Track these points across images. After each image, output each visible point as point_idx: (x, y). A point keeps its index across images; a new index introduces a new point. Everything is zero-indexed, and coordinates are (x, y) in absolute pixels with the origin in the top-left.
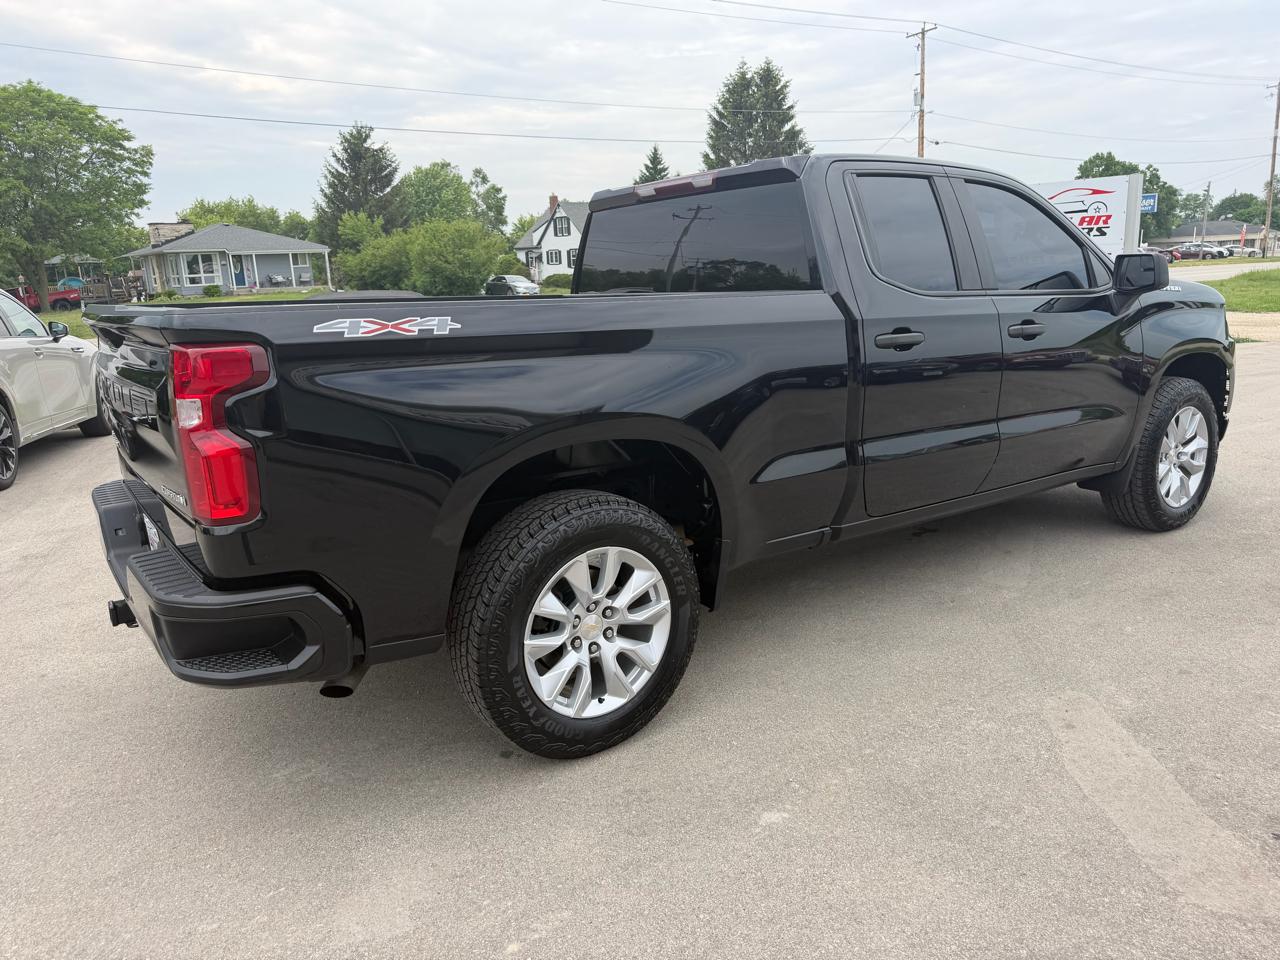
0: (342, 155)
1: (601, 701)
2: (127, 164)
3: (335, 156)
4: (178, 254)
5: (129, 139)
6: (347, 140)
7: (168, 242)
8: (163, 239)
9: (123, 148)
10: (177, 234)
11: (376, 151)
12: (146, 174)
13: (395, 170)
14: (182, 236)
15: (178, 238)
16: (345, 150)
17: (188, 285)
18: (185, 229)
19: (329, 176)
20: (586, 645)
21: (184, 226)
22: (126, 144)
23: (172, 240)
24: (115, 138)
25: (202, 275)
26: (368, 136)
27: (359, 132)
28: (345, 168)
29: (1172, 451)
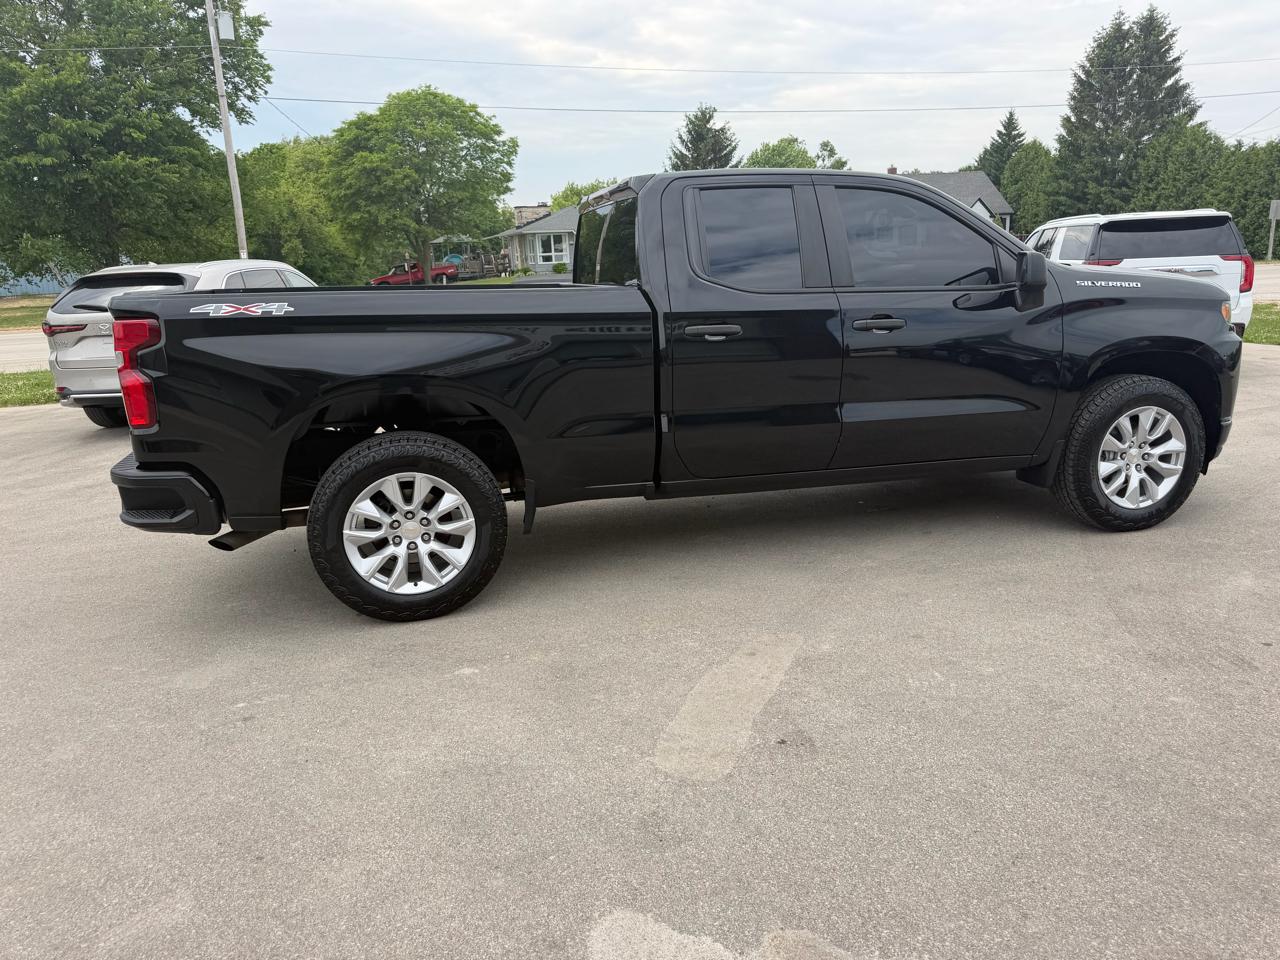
0: (685, 137)
1: (416, 585)
2: (496, 156)
3: (681, 137)
4: (535, 234)
5: (499, 133)
6: (691, 122)
7: (528, 223)
8: (525, 221)
9: (495, 142)
10: (537, 217)
11: (718, 131)
12: (510, 164)
13: (734, 148)
14: (541, 218)
15: (537, 220)
16: (690, 132)
17: (540, 262)
18: (543, 211)
19: (673, 157)
20: (405, 543)
21: (543, 209)
22: (496, 137)
23: (533, 222)
24: (490, 132)
25: (553, 254)
26: (711, 117)
27: (703, 113)
28: (688, 149)
29: (1134, 451)
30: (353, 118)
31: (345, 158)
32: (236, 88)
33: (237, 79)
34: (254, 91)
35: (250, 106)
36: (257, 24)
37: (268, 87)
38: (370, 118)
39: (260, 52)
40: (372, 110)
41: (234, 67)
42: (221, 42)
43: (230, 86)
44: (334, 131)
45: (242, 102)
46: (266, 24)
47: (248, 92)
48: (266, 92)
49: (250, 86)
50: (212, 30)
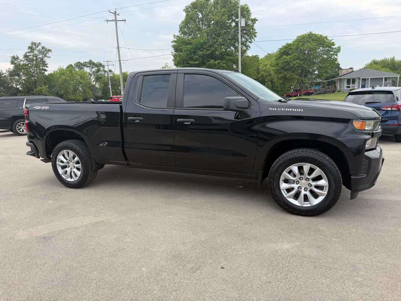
1: (71, 179)
2: (331, 53)
4: (344, 79)
5: (334, 45)
7: (344, 75)
8: (343, 74)
10: (348, 72)
12: (336, 55)
14: (349, 73)
15: (348, 74)
17: (346, 88)
18: (350, 71)
20: (70, 168)
21: (351, 70)
22: (333, 47)
23: (346, 74)
25: (351, 85)
29: (304, 181)
30: (284, 45)
31: (281, 57)
32: (247, 40)
33: (247, 37)
34: (251, 40)
35: (250, 44)
36: (254, 21)
37: (255, 38)
38: (290, 44)
39: (255, 29)
40: (290, 42)
41: (246, 34)
42: (241, 27)
43: (245, 39)
44: (279, 49)
45: (248, 43)
46: (257, 20)
47: (250, 40)
48: (254, 40)
49: (250, 38)
50: (239, 24)
